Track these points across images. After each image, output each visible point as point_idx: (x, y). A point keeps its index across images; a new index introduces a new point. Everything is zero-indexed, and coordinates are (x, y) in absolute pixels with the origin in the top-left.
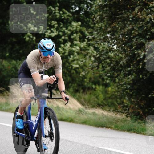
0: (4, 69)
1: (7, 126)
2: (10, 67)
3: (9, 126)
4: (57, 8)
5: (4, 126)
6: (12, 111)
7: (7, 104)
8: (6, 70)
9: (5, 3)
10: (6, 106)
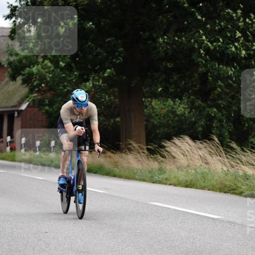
0: (153, 115)
1: (163, 207)
2: (165, 111)
3: (166, 208)
4: (239, 11)
5: (159, 206)
6: (169, 183)
7: (161, 171)
8: (156, 115)
9: (154, 5)
10: (160, 174)
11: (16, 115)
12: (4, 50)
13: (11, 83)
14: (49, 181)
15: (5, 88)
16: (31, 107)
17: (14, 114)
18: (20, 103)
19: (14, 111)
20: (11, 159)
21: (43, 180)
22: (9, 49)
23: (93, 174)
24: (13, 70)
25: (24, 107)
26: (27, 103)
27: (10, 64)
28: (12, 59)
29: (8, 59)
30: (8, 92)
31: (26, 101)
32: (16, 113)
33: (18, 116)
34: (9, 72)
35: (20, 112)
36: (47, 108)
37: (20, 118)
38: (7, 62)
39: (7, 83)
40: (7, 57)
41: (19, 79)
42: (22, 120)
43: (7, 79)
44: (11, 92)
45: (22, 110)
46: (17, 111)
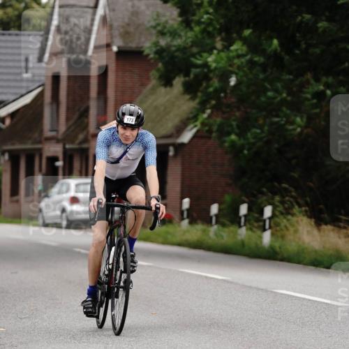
11: (171, 153)
12: (148, 25)
13: (163, 90)
14: (236, 284)
15: (150, 101)
16: (202, 137)
17: (167, 152)
18: (180, 130)
19: (167, 146)
20: (160, 240)
21: (224, 281)
22: (157, 22)
23: (325, 270)
24: (165, 64)
25: (186, 137)
26: (194, 130)
27: (160, 52)
28: (163, 42)
29: (156, 44)
30: (156, 108)
31: (192, 126)
32: (171, 149)
33: (176, 155)
34: (158, 70)
35: (179, 147)
36: (233, 137)
37: (179, 159)
38: (154, 49)
39: (154, 89)
40: (154, 39)
41: (178, 82)
42: (183, 164)
43: (154, 82)
44: (162, 108)
45: (183, 145)
46: (173, 145)
